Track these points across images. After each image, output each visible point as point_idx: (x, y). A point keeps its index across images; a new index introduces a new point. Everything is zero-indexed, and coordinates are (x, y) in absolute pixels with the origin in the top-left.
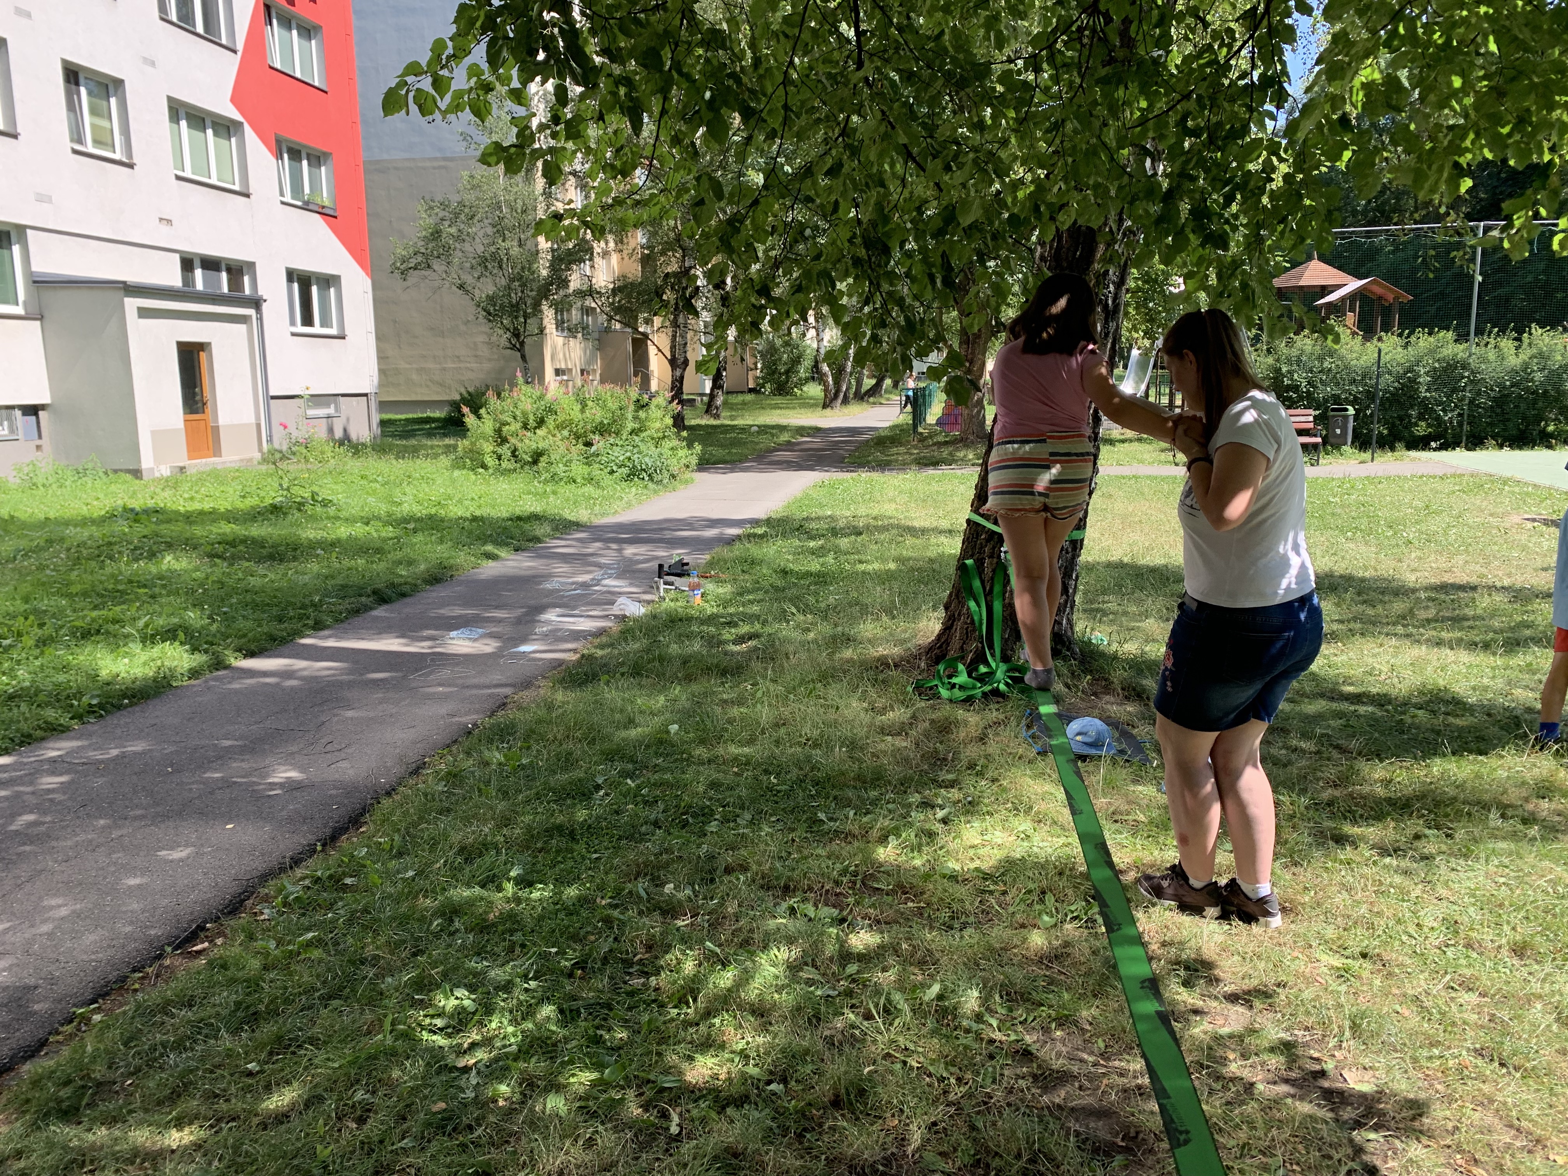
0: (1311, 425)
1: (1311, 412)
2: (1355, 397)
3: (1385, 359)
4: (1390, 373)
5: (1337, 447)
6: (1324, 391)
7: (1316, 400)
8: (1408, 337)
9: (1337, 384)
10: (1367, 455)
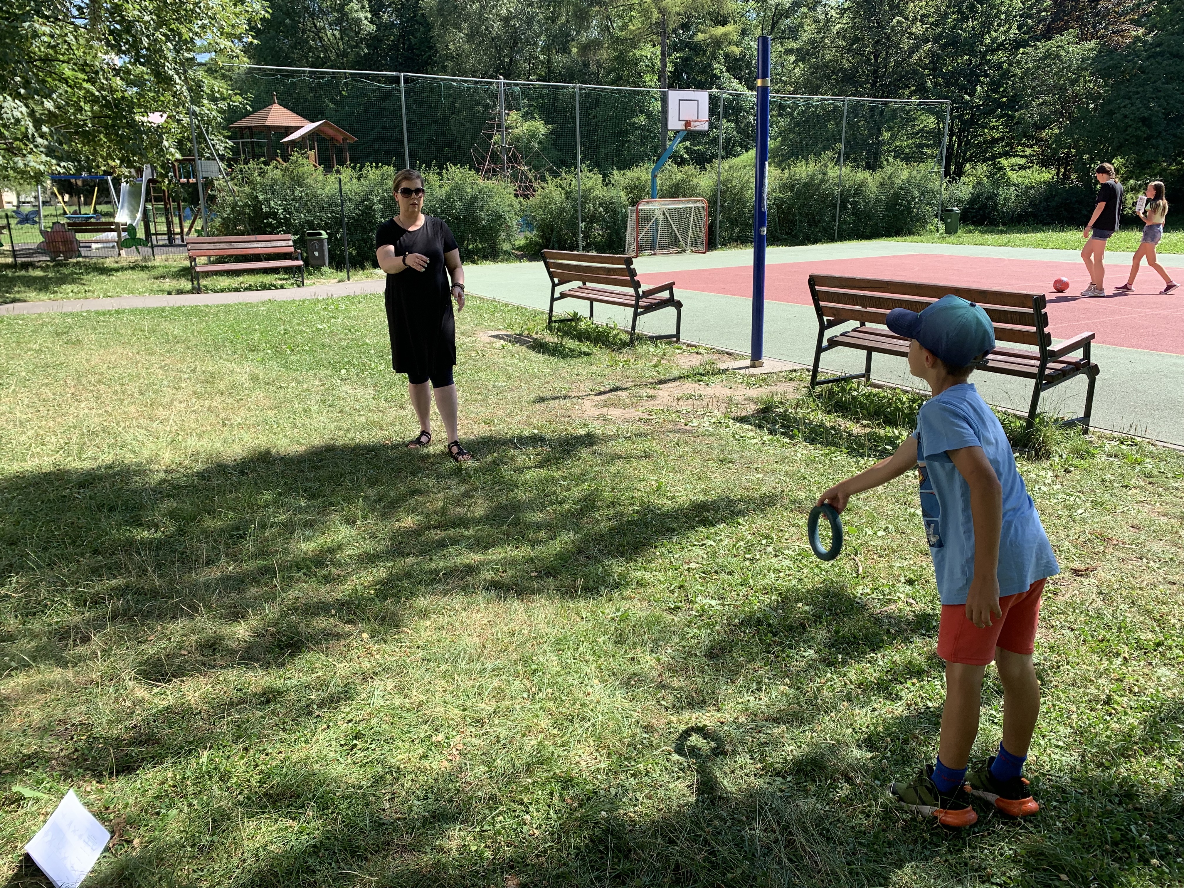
0: (292, 249)
1: (290, 236)
2: (326, 223)
3: (345, 188)
4: (351, 201)
5: (318, 268)
6: (300, 217)
7: (294, 226)
8: (360, 170)
9: (309, 211)
10: (343, 275)
